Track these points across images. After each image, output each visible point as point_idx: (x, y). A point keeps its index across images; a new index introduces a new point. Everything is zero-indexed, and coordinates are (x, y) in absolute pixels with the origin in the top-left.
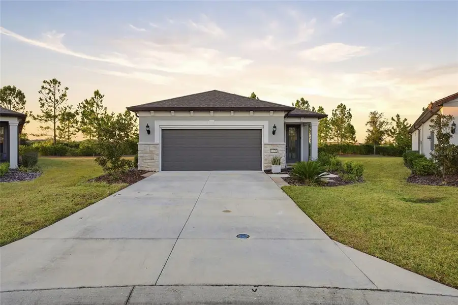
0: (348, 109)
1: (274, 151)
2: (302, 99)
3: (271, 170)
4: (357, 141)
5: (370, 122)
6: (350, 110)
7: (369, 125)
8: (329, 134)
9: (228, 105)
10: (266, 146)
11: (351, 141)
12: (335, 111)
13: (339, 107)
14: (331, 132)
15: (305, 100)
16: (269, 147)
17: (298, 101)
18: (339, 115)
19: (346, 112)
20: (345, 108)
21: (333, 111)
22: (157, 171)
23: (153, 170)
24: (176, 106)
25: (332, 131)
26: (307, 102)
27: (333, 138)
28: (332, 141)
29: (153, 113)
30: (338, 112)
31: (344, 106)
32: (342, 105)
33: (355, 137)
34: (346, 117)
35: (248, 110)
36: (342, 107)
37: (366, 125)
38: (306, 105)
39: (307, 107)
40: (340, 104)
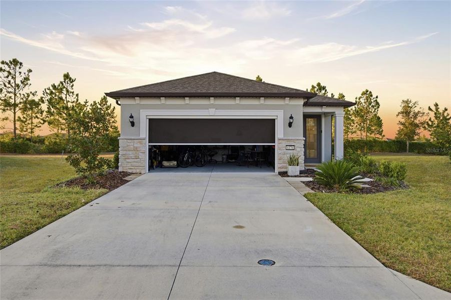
0: (374, 96)
1: (291, 148)
2: (319, 85)
3: (286, 172)
4: (384, 136)
5: (402, 113)
6: (377, 97)
7: (400, 116)
8: (351, 127)
9: (232, 90)
10: (280, 141)
11: (378, 136)
12: (359, 99)
13: (363, 94)
14: (352, 124)
15: (322, 85)
16: (284, 144)
17: (313, 87)
18: (364, 104)
19: (373, 101)
20: (372, 96)
21: (356, 98)
22: (142, 172)
23: (138, 171)
24: (166, 91)
25: (354, 123)
26: (324, 88)
27: (355, 132)
28: (354, 136)
29: (137, 101)
30: (362, 100)
31: (370, 92)
32: (367, 91)
33: (382, 131)
34: (373, 106)
35: (257, 96)
36: (367, 94)
37: (397, 115)
38: (323, 92)
39: (325, 94)
40: (365, 90)
